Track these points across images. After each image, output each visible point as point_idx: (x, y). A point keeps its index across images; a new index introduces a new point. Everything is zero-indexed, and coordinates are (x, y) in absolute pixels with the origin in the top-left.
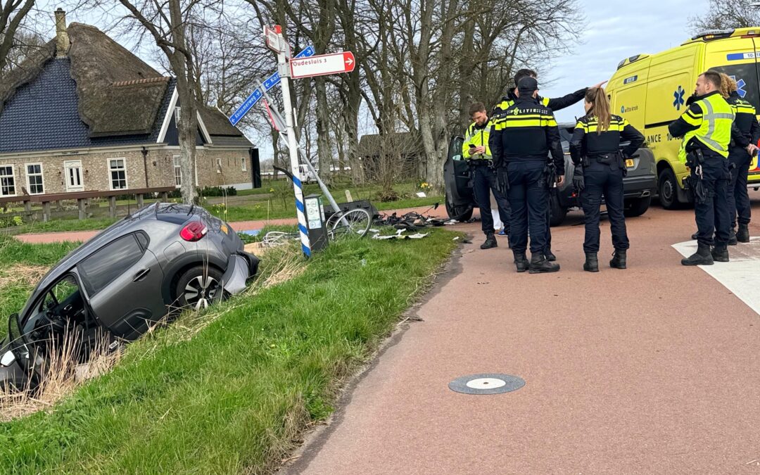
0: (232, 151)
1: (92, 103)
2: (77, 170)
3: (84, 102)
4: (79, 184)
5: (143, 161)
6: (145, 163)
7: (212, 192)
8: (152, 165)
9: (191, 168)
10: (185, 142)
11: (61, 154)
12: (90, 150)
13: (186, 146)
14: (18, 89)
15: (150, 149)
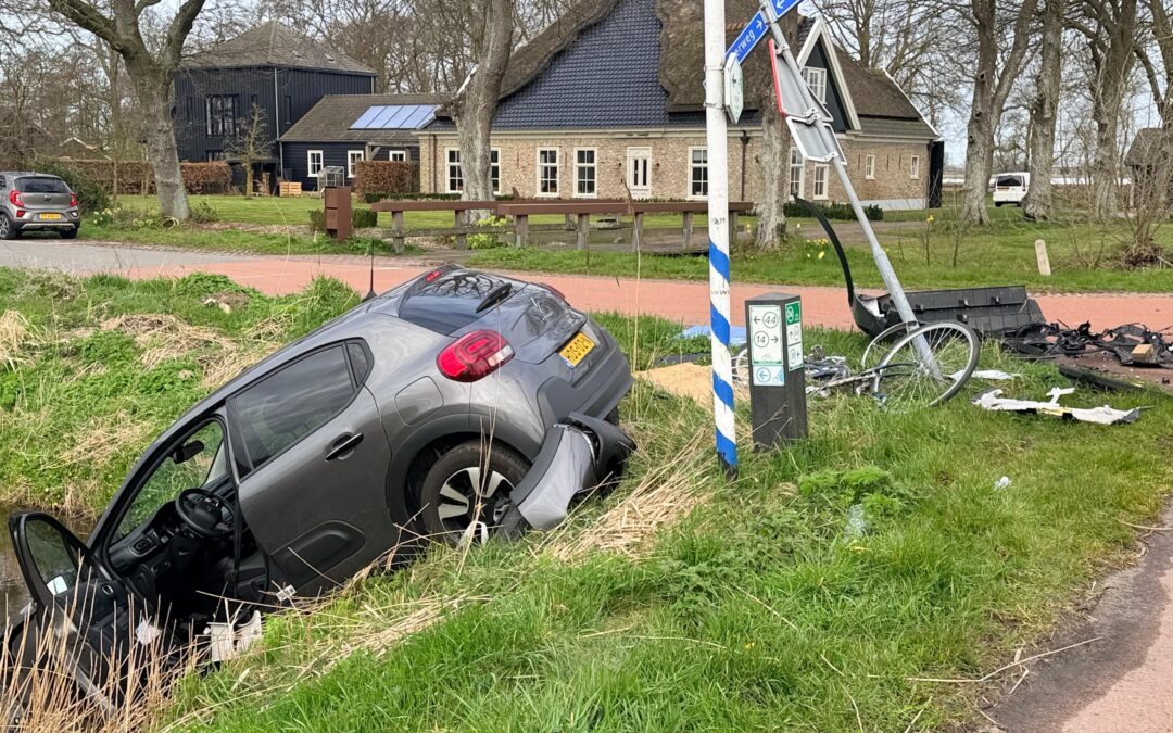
0: (897, 144)
1: (679, 57)
2: (645, 162)
3: (669, 55)
4: (645, 183)
5: (741, 154)
6: (744, 156)
7: (840, 212)
8: (754, 161)
9: (777, 172)
10: (772, 127)
11: (624, 136)
12: (665, 132)
13: (774, 134)
14: (582, 32)
15: (754, 134)
